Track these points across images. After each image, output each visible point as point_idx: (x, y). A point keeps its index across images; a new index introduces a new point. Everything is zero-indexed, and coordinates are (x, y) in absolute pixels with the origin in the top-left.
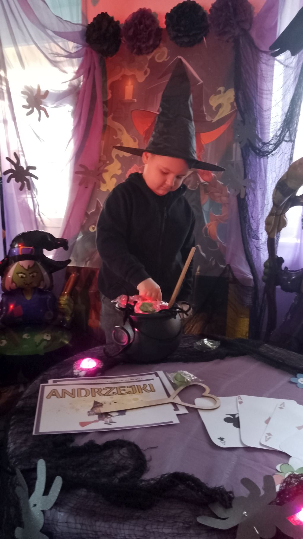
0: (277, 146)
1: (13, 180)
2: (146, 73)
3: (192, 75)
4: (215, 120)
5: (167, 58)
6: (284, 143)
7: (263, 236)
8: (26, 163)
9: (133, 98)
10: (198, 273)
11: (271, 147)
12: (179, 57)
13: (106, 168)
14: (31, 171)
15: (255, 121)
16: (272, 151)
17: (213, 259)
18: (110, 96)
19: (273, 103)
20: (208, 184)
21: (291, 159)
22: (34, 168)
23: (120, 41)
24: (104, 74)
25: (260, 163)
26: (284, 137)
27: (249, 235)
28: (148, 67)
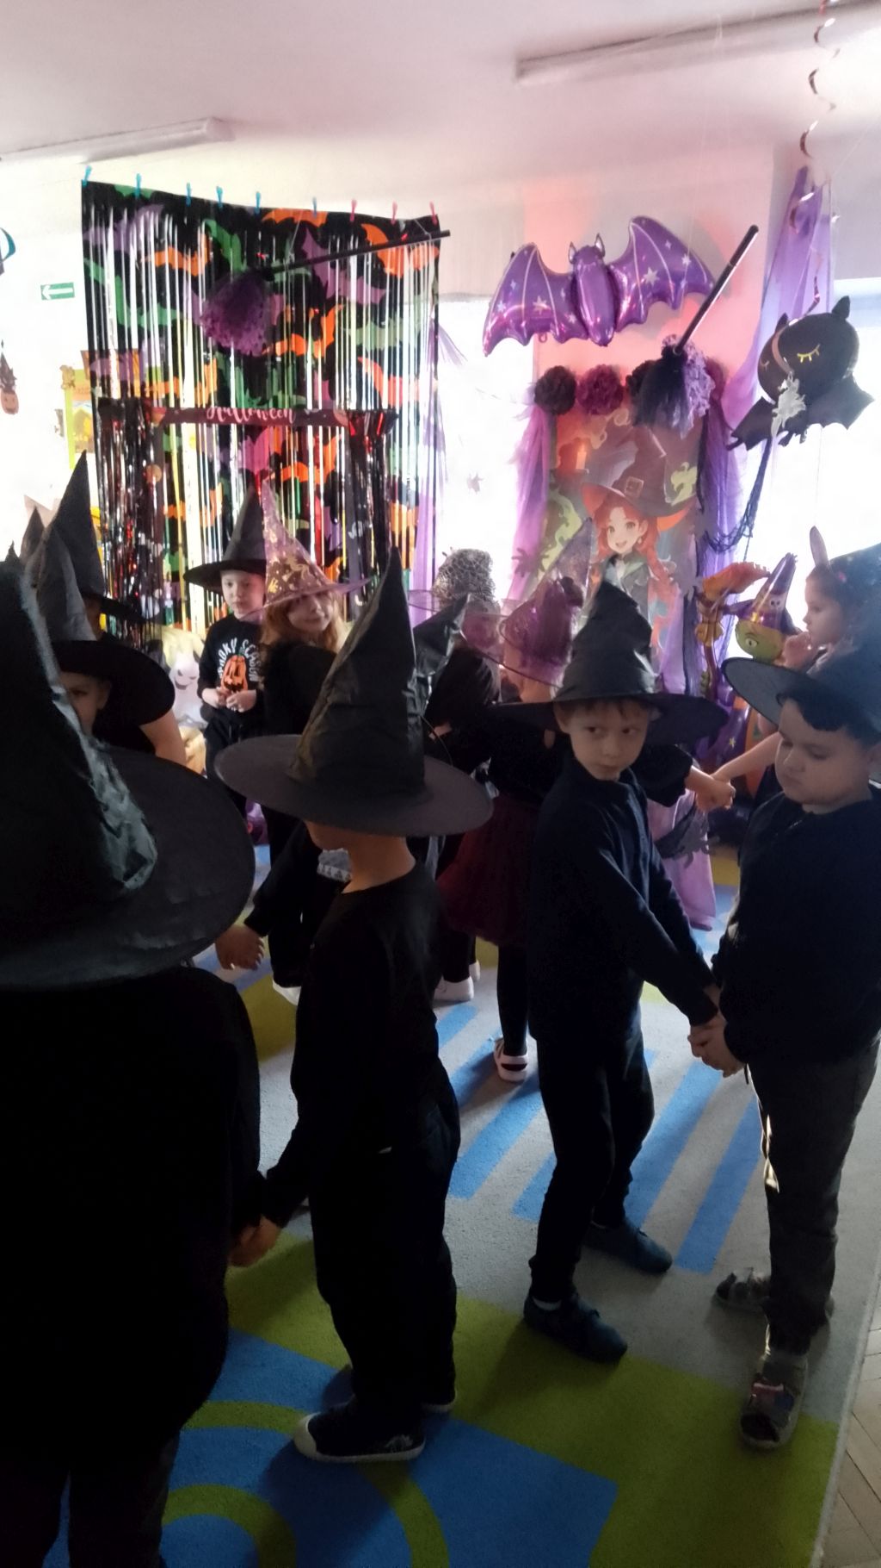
2: (602, 437)
3: (655, 446)
4: (675, 502)
5: (627, 422)
9: (586, 467)
11: (729, 541)
13: (547, 554)
16: (730, 546)
18: (559, 463)
23: (574, 399)
24: (554, 436)
26: (744, 528)
28: (606, 430)
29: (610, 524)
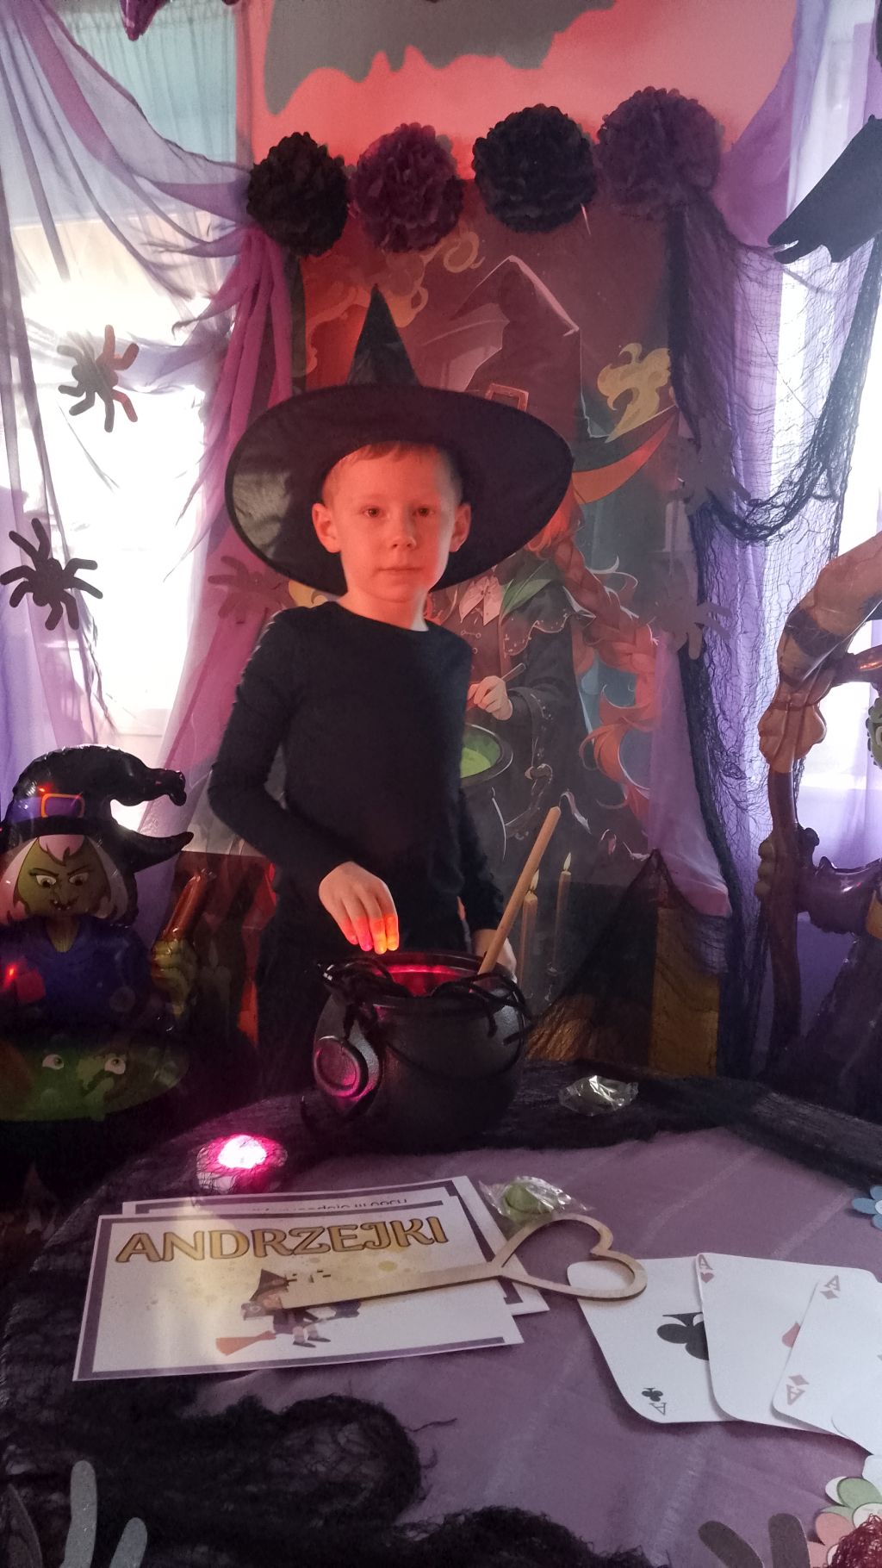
0: (792, 510)
1: (28, 598)
2: (416, 301)
3: (549, 310)
4: (614, 435)
5: (476, 261)
6: (812, 501)
7: (756, 769)
8: (66, 549)
10: (565, 875)
11: (775, 514)
12: (513, 258)
14: (81, 574)
15: (729, 442)
16: (778, 527)
17: (609, 836)
18: (312, 364)
19: (781, 391)
20: (594, 616)
21: (834, 548)
22: (91, 565)
23: (345, 214)
24: (298, 301)
25: (744, 559)
26: (813, 484)
27: (716, 765)
28: (424, 285)
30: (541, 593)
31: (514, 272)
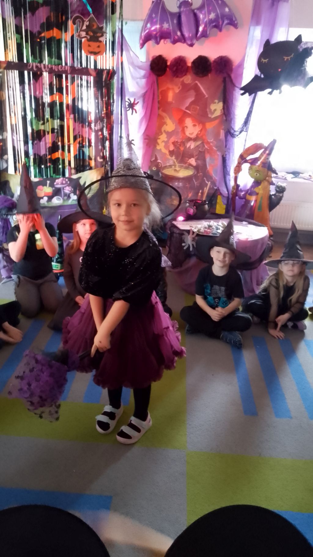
0: (241, 132)
2: (179, 88)
9: (172, 100)
12: (197, 82)
13: (159, 137)
14: (132, 142)
15: (231, 120)
18: (160, 98)
23: (166, 70)
24: (158, 85)
25: (232, 140)
26: (244, 129)
27: (226, 173)
28: (181, 85)
29: (186, 125)
30: (200, 144)
31: (196, 84)
